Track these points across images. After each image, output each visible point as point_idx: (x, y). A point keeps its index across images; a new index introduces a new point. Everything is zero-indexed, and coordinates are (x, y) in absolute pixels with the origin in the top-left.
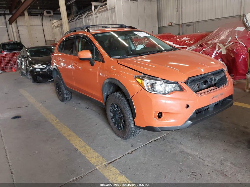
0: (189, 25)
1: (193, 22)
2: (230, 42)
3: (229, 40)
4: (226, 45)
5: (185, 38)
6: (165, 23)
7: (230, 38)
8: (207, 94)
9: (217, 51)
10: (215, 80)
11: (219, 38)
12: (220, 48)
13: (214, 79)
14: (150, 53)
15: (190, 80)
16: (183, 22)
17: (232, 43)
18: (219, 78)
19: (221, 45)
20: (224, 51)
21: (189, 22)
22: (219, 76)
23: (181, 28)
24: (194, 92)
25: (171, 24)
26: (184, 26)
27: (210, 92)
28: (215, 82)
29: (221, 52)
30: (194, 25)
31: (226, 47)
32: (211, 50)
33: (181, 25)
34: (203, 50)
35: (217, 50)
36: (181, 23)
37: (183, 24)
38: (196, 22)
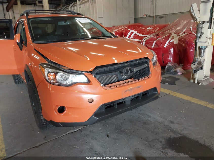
0: (162, 17)
1: (165, 15)
2: (184, 33)
3: (184, 31)
4: (179, 35)
5: (149, 28)
6: (141, 15)
7: (186, 28)
8: (119, 87)
9: (170, 41)
10: (132, 72)
11: (176, 28)
12: (173, 38)
13: (131, 70)
14: (81, 39)
15: (97, 71)
16: (157, 14)
17: (185, 34)
18: (137, 70)
19: (175, 35)
20: (176, 41)
21: (161, 14)
22: (140, 67)
23: (154, 20)
24: (102, 85)
25: (146, 16)
26: (158, 18)
27: (124, 85)
28: (132, 74)
29: (173, 42)
30: (166, 17)
31: (179, 37)
32: (164, 40)
33: (154, 17)
34: (157, 39)
35: (170, 39)
36: (154, 15)
37: (156, 16)
38: (168, 15)
